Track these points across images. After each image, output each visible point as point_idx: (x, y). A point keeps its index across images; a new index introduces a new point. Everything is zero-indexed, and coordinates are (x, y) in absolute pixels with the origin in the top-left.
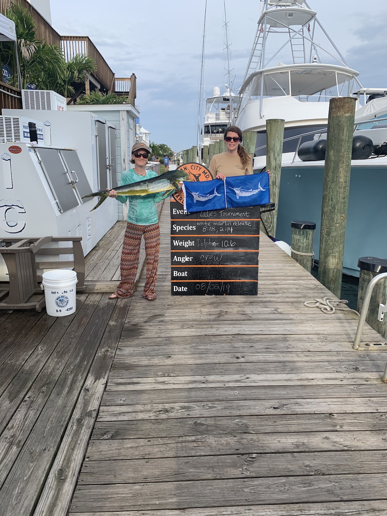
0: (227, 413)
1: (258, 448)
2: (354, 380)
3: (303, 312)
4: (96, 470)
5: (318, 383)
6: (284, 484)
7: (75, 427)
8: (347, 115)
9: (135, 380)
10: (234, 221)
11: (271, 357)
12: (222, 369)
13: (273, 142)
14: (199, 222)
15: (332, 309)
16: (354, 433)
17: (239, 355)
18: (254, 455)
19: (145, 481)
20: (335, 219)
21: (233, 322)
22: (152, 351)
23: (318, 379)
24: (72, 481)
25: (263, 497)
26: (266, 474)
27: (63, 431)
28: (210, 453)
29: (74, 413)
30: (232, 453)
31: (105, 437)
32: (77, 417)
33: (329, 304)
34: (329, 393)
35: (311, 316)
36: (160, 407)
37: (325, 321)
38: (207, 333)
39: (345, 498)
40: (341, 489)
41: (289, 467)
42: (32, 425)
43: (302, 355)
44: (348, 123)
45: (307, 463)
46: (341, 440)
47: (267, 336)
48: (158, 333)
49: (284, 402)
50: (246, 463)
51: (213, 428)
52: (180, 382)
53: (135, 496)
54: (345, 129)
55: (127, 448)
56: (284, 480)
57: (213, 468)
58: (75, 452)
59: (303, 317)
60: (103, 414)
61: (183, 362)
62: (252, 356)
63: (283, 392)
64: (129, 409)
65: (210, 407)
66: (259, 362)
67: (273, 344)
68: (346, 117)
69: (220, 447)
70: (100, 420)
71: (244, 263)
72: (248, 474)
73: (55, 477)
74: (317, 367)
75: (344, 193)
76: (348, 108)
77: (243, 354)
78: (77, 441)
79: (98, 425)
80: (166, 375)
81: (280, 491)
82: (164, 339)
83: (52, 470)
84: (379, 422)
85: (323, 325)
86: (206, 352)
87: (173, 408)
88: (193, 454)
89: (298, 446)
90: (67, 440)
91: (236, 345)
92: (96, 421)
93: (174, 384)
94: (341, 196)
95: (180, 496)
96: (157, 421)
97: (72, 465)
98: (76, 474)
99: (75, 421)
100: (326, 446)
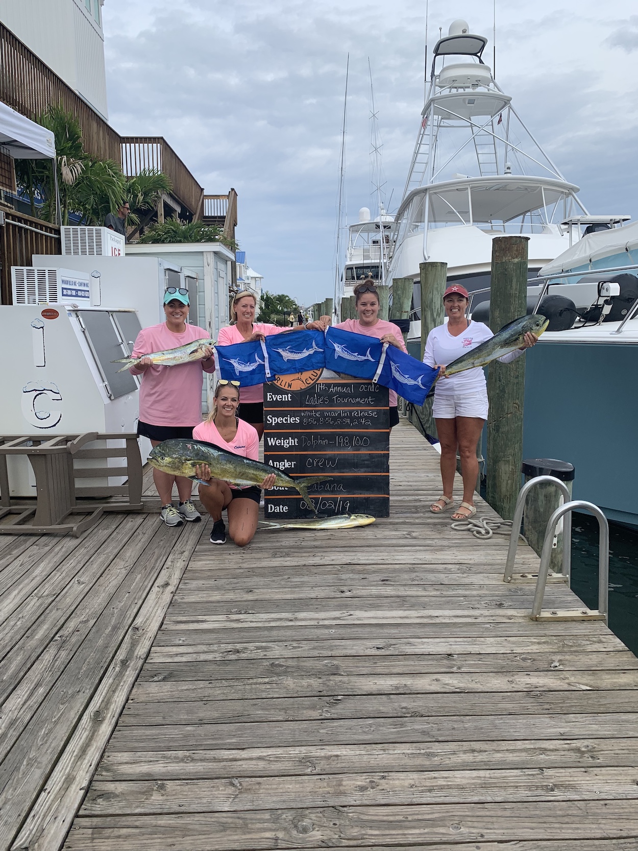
0: (315, 653)
1: (346, 690)
2: (494, 618)
3: (446, 537)
4: (140, 712)
5: (444, 621)
6: (370, 725)
7: (117, 669)
8: (516, 260)
9: (200, 618)
10: (354, 410)
11: (389, 591)
12: (318, 605)
13: (431, 296)
14: (304, 411)
15: (488, 533)
16: (473, 674)
17: (344, 589)
18: (340, 698)
19: (201, 723)
20: (506, 407)
21: (346, 549)
22: (227, 584)
23: (444, 617)
24: (111, 722)
25: (341, 737)
26: (350, 715)
27: (102, 672)
28: (285, 696)
29: (118, 653)
30: (312, 695)
31: (156, 679)
32: (121, 658)
33: (485, 525)
34: (455, 632)
35: (456, 541)
36: (230, 647)
37: (475, 547)
38: (307, 563)
39: (440, 739)
40: (439, 730)
41: (381, 708)
42: (63, 667)
43: (430, 589)
44: (518, 271)
45: (404, 705)
46: (455, 682)
47: (390, 566)
48: (239, 563)
49: (393, 641)
50: (328, 705)
51: (294, 670)
52: (260, 620)
53: (186, 737)
54: (514, 280)
55: (182, 690)
56: (370, 721)
57: (285, 710)
58: (116, 694)
59: (445, 543)
60: (155, 655)
61: (267, 597)
62: (363, 589)
63: (394, 631)
64: (190, 650)
65: (294, 648)
66: (371, 596)
67: (394, 575)
68: (514, 264)
69: (299, 689)
70: (151, 661)
71: (369, 469)
72: (328, 715)
73: (91, 718)
74: (448, 602)
75: (516, 371)
76: (517, 250)
77: (350, 588)
78: (120, 683)
79: (147, 666)
80: (243, 612)
81: (364, 732)
82: (246, 570)
83: (87, 712)
84: (510, 663)
85: (471, 553)
86: (301, 585)
87: (246, 648)
88: (264, 696)
89: (397, 688)
90: (107, 682)
91: (344, 577)
92: (145, 662)
93: (251, 622)
94: (512, 375)
95: (240, 737)
96: (224, 662)
97: (112, 707)
98: (116, 716)
99: (119, 662)
100: (435, 687)
